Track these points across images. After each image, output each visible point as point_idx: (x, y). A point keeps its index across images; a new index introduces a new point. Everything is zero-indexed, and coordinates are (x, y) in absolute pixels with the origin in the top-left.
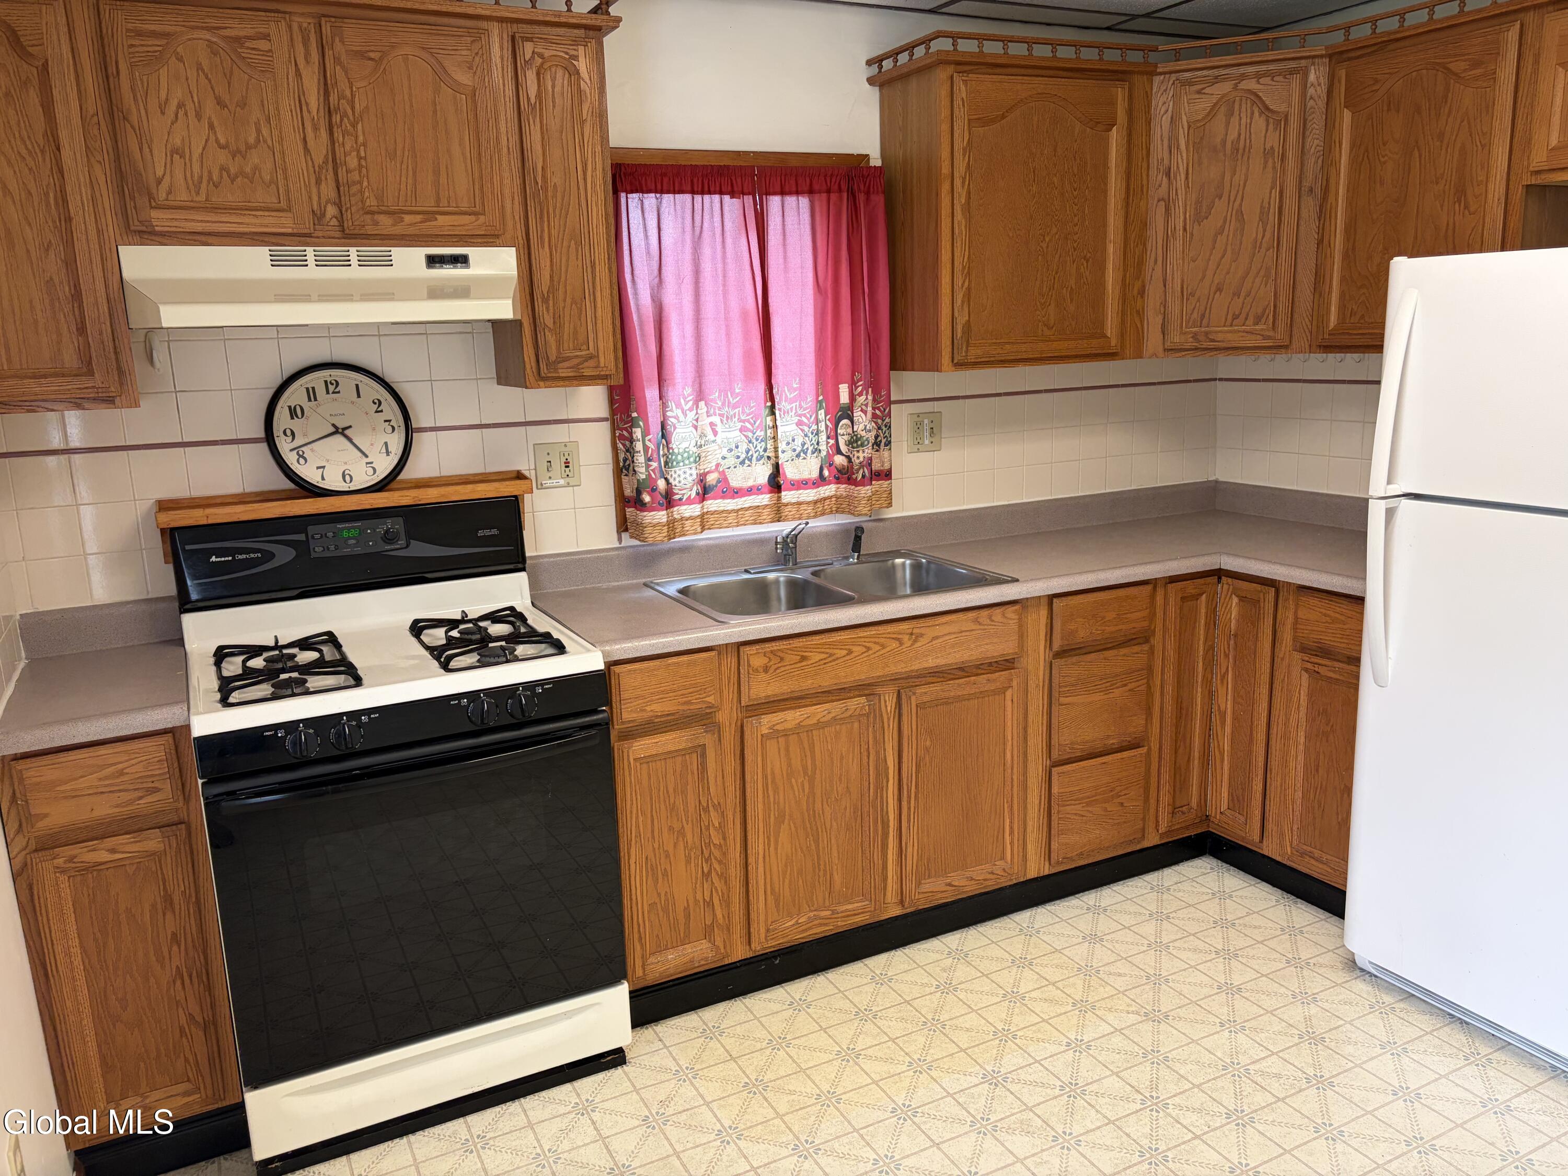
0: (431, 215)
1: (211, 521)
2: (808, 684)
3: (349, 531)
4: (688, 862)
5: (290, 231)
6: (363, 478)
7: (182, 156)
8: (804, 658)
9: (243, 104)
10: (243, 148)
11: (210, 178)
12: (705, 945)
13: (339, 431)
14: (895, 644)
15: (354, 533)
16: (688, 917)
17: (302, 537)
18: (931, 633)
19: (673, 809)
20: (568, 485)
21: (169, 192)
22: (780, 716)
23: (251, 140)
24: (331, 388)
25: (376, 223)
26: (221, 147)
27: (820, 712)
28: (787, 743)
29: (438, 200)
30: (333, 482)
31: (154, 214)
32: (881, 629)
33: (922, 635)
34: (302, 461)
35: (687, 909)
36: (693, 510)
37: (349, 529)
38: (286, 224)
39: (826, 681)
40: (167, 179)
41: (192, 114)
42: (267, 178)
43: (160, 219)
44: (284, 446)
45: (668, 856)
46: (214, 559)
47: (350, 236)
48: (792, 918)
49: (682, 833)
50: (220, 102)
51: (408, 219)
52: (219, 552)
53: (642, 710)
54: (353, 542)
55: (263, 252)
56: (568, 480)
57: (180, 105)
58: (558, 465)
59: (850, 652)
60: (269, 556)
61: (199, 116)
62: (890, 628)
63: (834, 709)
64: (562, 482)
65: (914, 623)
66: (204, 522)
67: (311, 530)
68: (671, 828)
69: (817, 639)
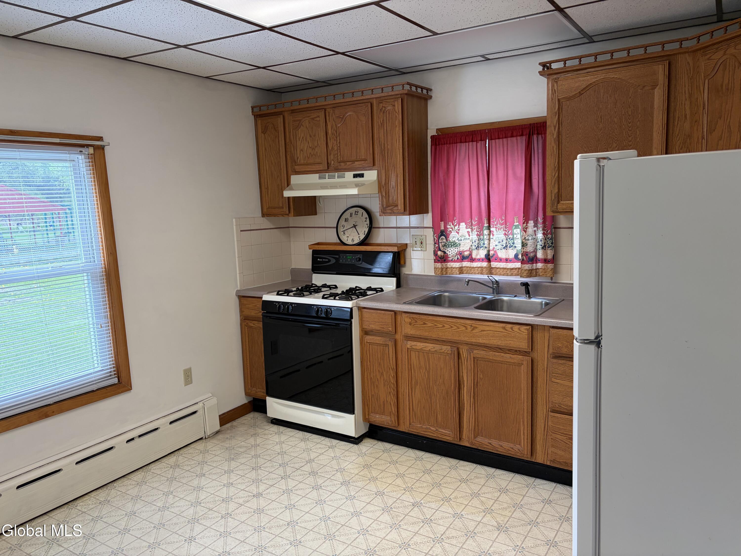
0: (354, 162)
1: (319, 249)
2: (426, 334)
3: (349, 257)
4: (384, 385)
5: (322, 169)
6: (357, 241)
7: (302, 151)
8: (425, 324)
9: (315, 136)
10: (314, 147)
11: (308, 156)
12: (389, 418)
13: (355, 226)
14: (464, 328)
15: (350, 257)
16: (384, 405)
17: (337, 257)
18: (481, 328)
19: (380, 364)
20: (422, 250)
21: (300, 161)
22: (415, 343)
23: (316, 145)
24: (356, 213)
25: (340, 165)
26: (310, 148)
27: (429, 346)
28: (419, 354)
29: (357, 157)
30: (349, 242)
31: (296, 167)
32: (459, 320)
33: (476, 328)
34: (344, 234)
35: (384, 402)
36: (457, 265)
37: (350, 256)
38: (321, 167)
39: (434, 335)
40: (299, 157)
41: (305, 140)
42: (319, 155)
43: (297, 168)
44: (341, 229)
45: (378, 380)
46: (318, 260)
47: (337, 170)
48: (420, 424)
49: (382, 374)
50: (310, 136)
51: (348, 163)
52: (320, 258)
53: (369, 326)
54: (349, 260)
55: (317, 175)
56: (422, 248)
57: (303, 138)
58: (419, 243)
59: (444, 326)
60: (329, 261)
61: (306, 140)
62: (462, 321)
63: (437, 347)
64: (419, 249)
65: (473, 322)
66: (318, 249)
67: (341, 255)
68: (379, 371)
69: (431, 318)
